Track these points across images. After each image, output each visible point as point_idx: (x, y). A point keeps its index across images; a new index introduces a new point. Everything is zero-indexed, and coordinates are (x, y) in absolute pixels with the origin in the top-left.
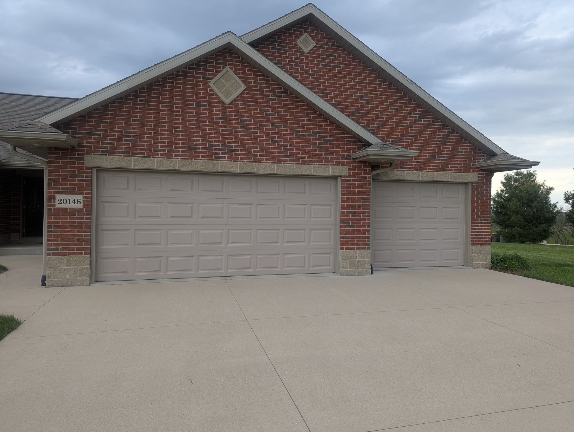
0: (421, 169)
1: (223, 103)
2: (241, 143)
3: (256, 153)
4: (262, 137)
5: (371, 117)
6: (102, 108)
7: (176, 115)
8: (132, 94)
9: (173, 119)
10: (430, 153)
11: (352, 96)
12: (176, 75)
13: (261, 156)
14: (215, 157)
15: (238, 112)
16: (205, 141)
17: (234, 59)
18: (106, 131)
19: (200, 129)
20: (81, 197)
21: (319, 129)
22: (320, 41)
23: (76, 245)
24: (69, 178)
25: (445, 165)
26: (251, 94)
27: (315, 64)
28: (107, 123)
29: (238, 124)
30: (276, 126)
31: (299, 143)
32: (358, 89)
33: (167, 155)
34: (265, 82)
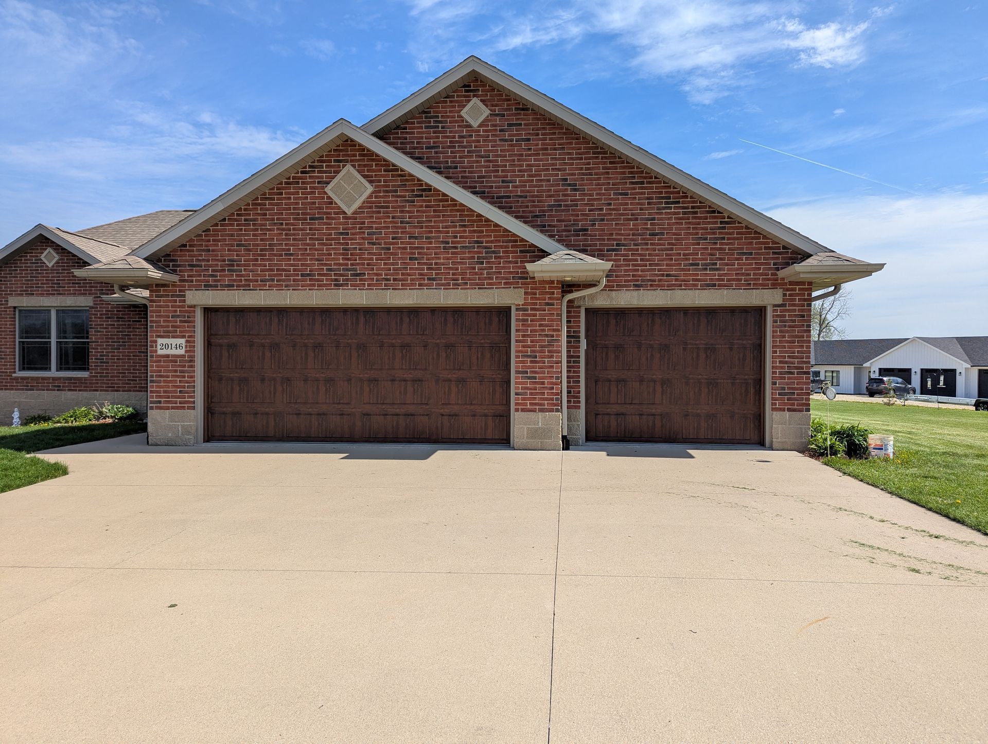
0: (671, 287)
1: (344, 213)
2: (368, 264)
3: (388, 277)
4: (396, 254)
5: (580, 210)
6: (203, 233)
7: (286, 234)
8: (235, 213)
9: (283, 240)
10: (687, 260)
11: (549, 180)
12: (286, 183)
13: (395, 280)
14: (335, 285)
15: (364, 223)
16: (322, 264)
17: (358, 153)
18: (208, 261)
19: (316, 250)
20: (182, 341)
21: (478, 237)
22: (497, 105)
23: (179, 397)
24: (170, 319)
25: (717, 277)
26: (380, 197)
27: (491, 141)
28: (209, 251)
29: (363, 238)
30: (416, 238)
31: (448, 259)
32: (559, 170)
33: (277, 285)
34: (399, 178)
